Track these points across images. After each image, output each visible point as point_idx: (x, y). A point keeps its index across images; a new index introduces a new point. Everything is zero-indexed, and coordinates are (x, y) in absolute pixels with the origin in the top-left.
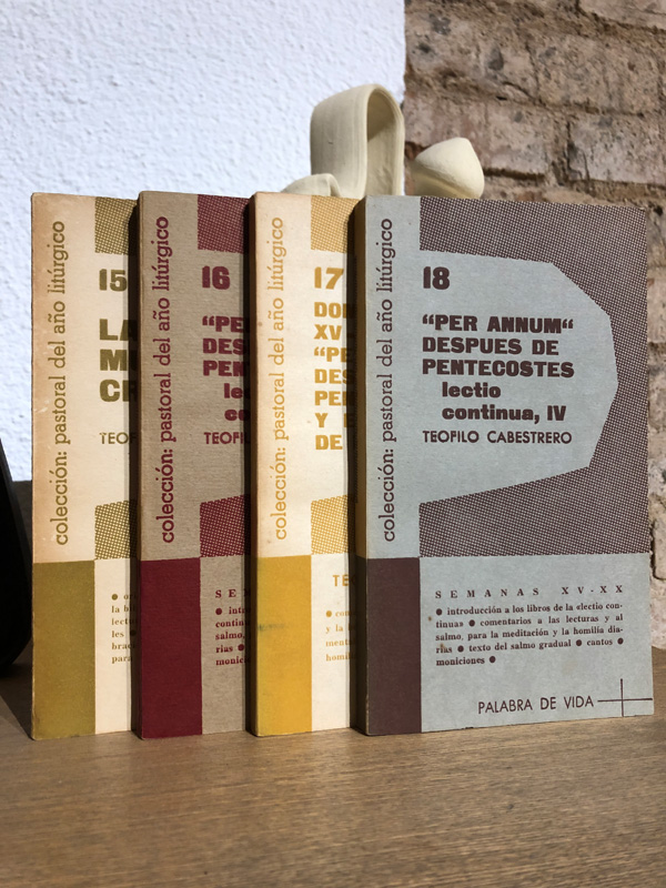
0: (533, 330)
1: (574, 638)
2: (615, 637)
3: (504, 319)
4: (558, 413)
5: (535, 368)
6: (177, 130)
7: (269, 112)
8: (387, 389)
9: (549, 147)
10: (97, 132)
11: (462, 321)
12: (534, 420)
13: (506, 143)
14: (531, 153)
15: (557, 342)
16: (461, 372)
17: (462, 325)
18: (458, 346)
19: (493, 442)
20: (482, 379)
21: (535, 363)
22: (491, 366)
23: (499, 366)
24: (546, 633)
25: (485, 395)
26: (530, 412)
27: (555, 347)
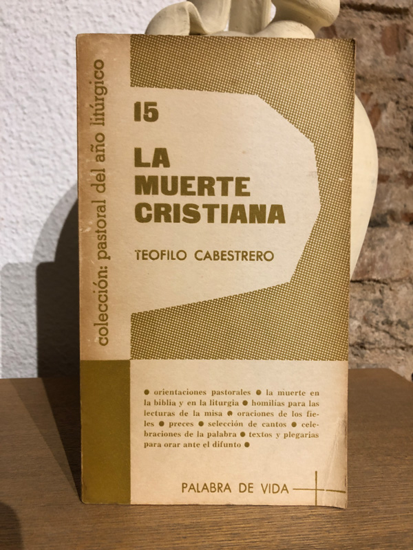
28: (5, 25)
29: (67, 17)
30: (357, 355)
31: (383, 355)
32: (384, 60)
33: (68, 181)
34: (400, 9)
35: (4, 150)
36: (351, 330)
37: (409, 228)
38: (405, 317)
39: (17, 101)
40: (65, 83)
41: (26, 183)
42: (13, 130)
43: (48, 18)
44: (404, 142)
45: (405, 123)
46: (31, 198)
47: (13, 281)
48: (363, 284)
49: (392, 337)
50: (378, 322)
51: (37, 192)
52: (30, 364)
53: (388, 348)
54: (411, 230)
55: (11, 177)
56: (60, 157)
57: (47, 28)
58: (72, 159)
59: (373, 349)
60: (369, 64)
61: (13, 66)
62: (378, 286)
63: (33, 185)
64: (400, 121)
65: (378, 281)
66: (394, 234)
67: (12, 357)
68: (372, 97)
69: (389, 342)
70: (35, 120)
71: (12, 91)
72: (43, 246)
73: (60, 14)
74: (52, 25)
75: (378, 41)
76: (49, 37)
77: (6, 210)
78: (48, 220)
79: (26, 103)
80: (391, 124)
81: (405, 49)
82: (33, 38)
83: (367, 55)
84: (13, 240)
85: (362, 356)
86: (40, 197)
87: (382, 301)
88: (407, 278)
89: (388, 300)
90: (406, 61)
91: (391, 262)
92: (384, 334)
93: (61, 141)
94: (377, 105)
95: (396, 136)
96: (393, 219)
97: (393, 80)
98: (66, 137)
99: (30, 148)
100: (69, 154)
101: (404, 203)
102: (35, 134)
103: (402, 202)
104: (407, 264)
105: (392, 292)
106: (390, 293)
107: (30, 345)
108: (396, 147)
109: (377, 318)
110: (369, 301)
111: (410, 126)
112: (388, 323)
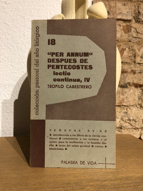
0: (80, 56)
1: (91, 145)
2: (104, 145)
3: (72, 53)
4: (88, 80)
5: (81, 67)
6: (33, 10)
7: (57, 5)
8: (37, 73)
9: (133, 12)
10: (13, 11)
11: (59, 54)
12: (80, 82)
13: (121, 12)
14: (128, 14)
15: (87, 59)
16: (59, 68)
17: (59, 55)
18: (58, 61)
19: (68, 88)
20: (65, 70)
21: (81, 66)
22: (67, 67)
23: (70, 66)
24: (82, 143)
25: (66, 75)
26: (79, 80)
27: (87, 61)
28: (5, 24)
29: (25, 21)
30: (120, 131)
31: (128, 131)
32: (124, 35)
33: (23, 72)
34: (129, 20)
35: (3, 62)
36: (117, 122)
37: (135, 88)
38: (135, 118)
39: (8, 47)
41: (10, 72)
42: (6, 56)
43: (19, 22)
44: (132, 60)
45: (132, 55)
46: (11, 77)
48: (121, 107)
49: (131, 125)
50: (126, 120)
51: (13, 75)
53: (130, 129)
54: (136, 89)
55: (5, 70)
56: (21, 64)
57: (18, 25)
58: (25, 65)
59: (125, 129)
60: (119, 36)
61: (7, 36)
62: (126, 107)
64: (130, 54)
66: (130, 90)
68: (121, 46)
69: (130, 127)
70: (13, 53)
71: (6, 44)
72: (14, 93)
74: (20, 24)
75: (122, 30)
76: (19, 28)
77: (3, 81)
78: (16, 84)
79: (11, 47)
80: (127, 55)
81: (131, 32)
82: (14, 28)
83: (119, 34)
84: (5, 91)
85: (121, 132)
86: (14, 77)
87: (127, 113)
88: (135, 105)
89: (129, 112)
90: (131, 36)
91: (129, 99)
92: (128, 124)
93: (21, 59)
94: (123, 49)
95: (129, 59)
96: (130, 85)
97: (127, 41)
98: (23, 58)
99: (11, 61)
100: (24, 63)
101: (133, 80)
102: (13, 57)
103: (132, 80)
104: (135, 100)
105: (130, 110)
106: (129, 110)
107: (9, 126)
108: (129, 62)
109: (126, 118)
110: (123, 112)
111: (134, 56)
112: (129, 120)
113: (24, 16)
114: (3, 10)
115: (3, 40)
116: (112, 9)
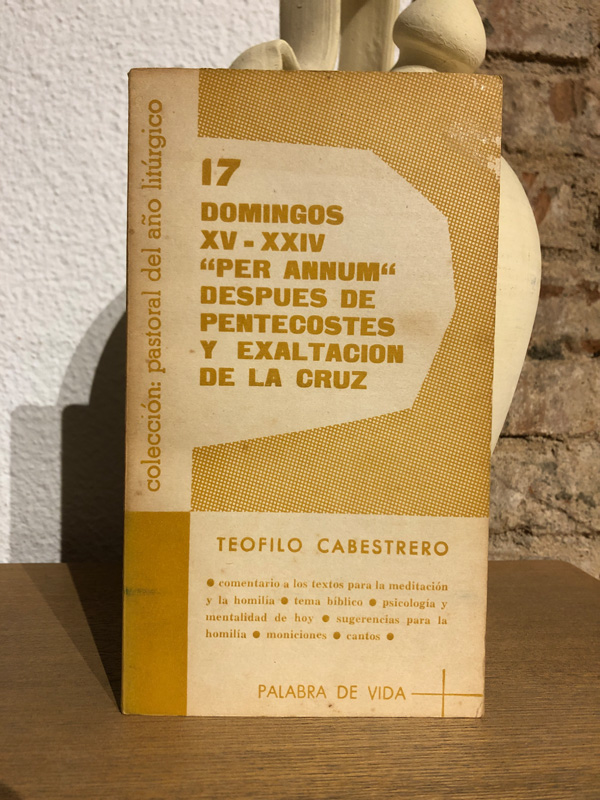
6: (156, 14)
9: (596, 25)
10: (68, 19)
13: (543, 22)
14: (573, 32)
28: (33, 75)
29: (119, 66)
30: (521, 544)
31: (557, 544)
32: (555, 128)
33: (112, 287)
34: (576, 58)
35: (26, 244)
36: (511, 507)
37: (593, 362)
38: (589, 490)
39: (47, 178)
40: (112, 155)
41: (54, 290)
42: (40, 217)
43: (93, 69)
44: (583, 240)
45: (584, 215)
46: (59, 310)
47: (30, 426)
48: (528, 441)
49: (570, 517)
50: (550, 495)
51: (69, 303)
52: (50, 545)
53: (566, 535)
54: (596, 364)
55: (33, 280)
56: (102, 254)
57: (91, 82)
58: (118, 258)
59: (543, 535)
60: (533, 133)
61: (42, 131)
62: (550, 443)
63: (64, 293)
64: (577, 211)
65: (549, 437)
66: (572, 369)
67: (25, 535)
68: (538, 178)
69: (566, 526)
70: (70, 204)
71: (40, 165)
72: (74, 377)
73: (109, 62)
74: (98, 78)
75: (545, 103)
76: (94, 93)
77: (24, 327)
78: (82, 340)
79: (59, 181)
80: (564, 215)
81: (583, 113)
82: (71, 94)
83: (530, 121)
84: (33, 367)
85: (528, 546)
86: (73, 309)
87: (555, 466)
88: (592, 434)
89: (564, 464)
90: (585, 130)
91: (568, 411)
92: (558, 513)
93: (104, 232)
94: (545, 189)
95: (572, 232)
96: (570, 349)
97: (567, 155)
98: (111, 227)
99: (62, 241)
100: (116, 250)
101: (585, 326)
102: (69, 223)
103: (582, 325)
104: (591, 412)
105: (570, 453)
106: (567, 454)
107: (51, 518)
108: (573, 247)
109: (548, 491)
110: (537, 465)
111: (592, 218)
112: (564, 498)
113: (117, 44)
114: (23, 14)
115: (26, 148)
116: (502, 12)
